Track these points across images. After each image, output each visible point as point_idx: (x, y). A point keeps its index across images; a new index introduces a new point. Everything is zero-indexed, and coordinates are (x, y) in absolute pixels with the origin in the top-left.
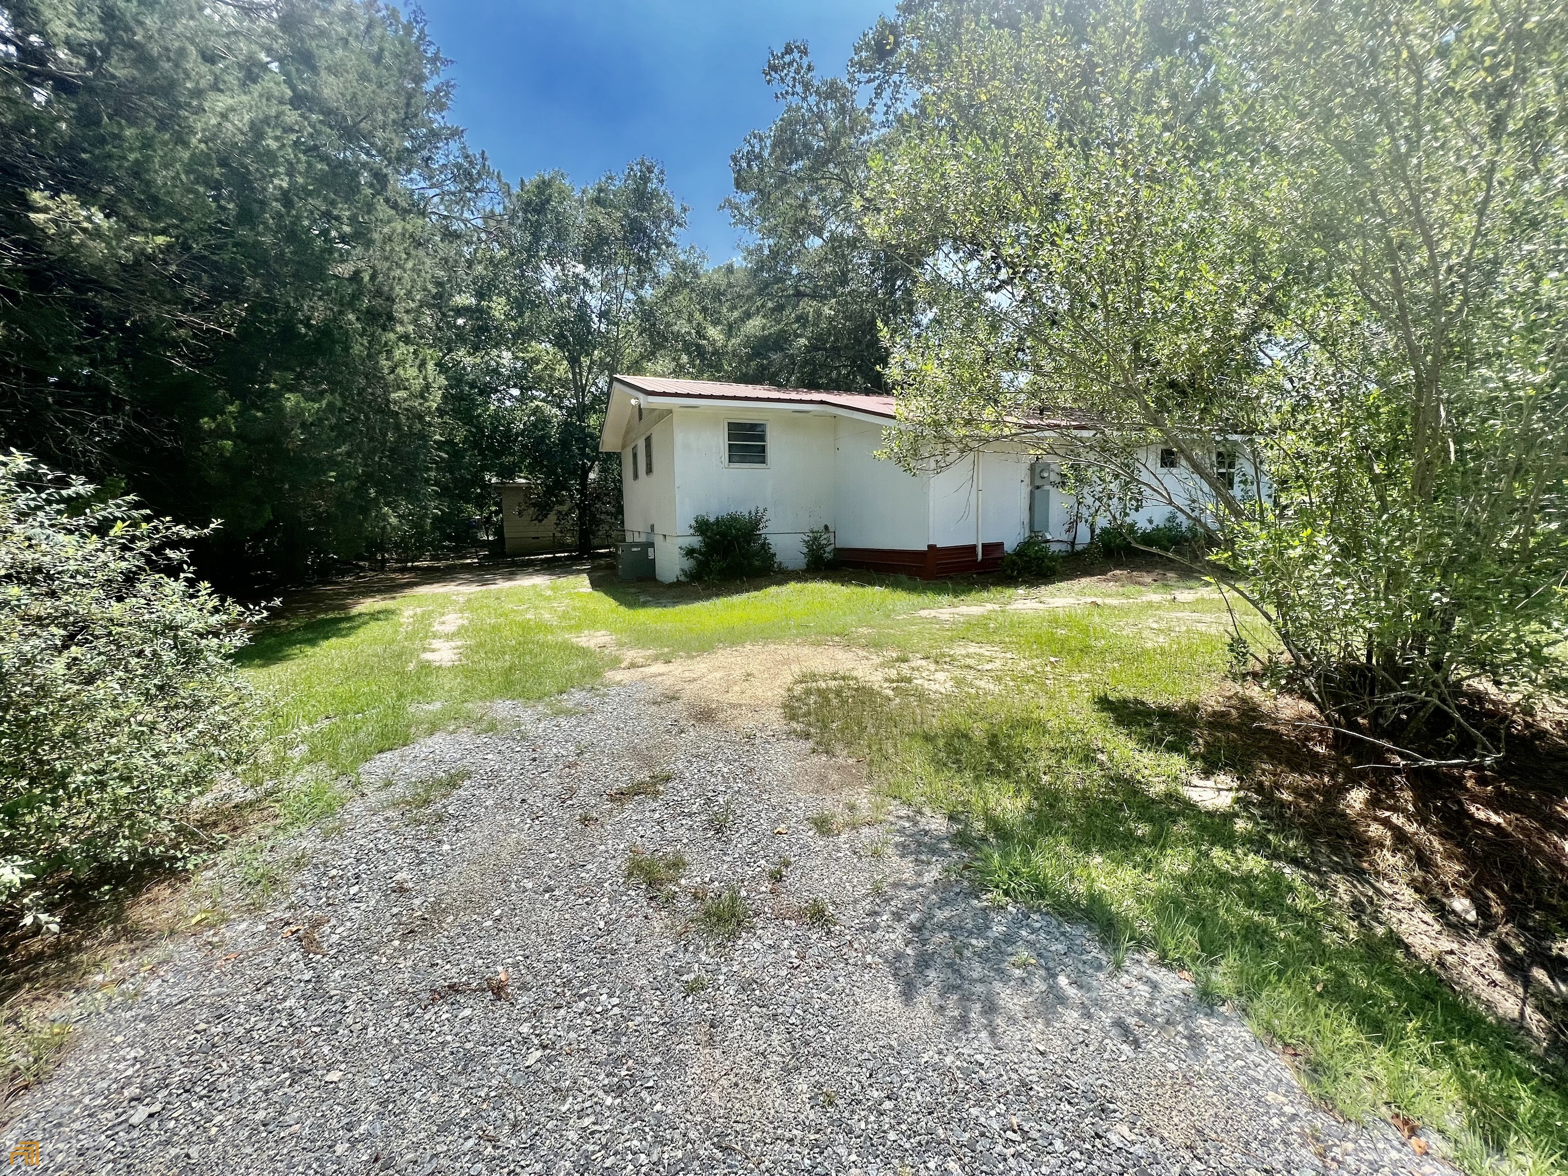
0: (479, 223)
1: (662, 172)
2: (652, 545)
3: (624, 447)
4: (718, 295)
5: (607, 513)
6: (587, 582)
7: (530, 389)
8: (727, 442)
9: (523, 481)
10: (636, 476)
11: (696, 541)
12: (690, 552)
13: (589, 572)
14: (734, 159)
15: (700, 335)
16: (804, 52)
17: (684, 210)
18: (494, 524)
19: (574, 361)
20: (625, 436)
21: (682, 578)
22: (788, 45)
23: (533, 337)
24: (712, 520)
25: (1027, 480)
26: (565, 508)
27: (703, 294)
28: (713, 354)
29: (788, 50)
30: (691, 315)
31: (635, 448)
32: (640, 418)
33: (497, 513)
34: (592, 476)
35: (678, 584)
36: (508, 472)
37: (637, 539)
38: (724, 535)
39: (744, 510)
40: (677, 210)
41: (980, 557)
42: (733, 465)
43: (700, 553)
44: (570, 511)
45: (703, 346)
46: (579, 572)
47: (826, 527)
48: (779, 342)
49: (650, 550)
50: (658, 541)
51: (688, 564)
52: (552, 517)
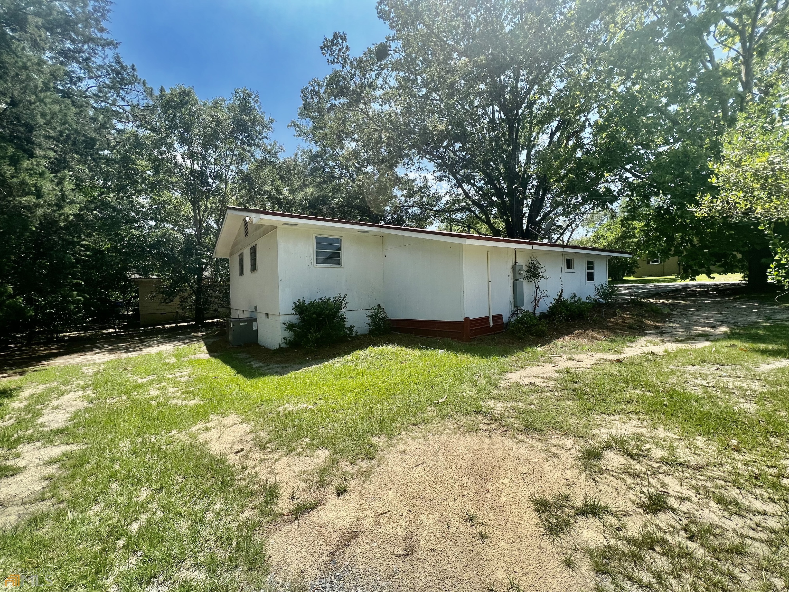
0: (128, 109)
1: (257, 97)
2: (256, 320)
3: (232, 254)
4: (289, 170)
5: (216, 297)
6: (204, 348)
7: (163, 221)
8: (315, 250)
9: (155, 277)
10: (241, 273)
11: (295, 319)
12: (290, 327)
13: (205, 339)
14: (303, 92)
15: (279, 192)
16: (344, 39)
17: (271, 121)
18: (133, 304)
19: (195, 203)
20: (233, 247)
21: (284, 346)
22: (335, 33)
23: (166, 187)
24: (307, 303)
25: (511, 275)
26: (186, 294)
27: (280, 168)
28: (287, 204)
29: (336, 36)
30: (273, 181)
31: (241, 255)
32: (246, 234)
33: (135, 297)
34: (206, 274)
35: (280, 350)
36: (144, 271)
37: (241, 316)
38: (319, 315)
39: (331, 295)
40: (266, 119)
41: (491, 324)
42: (319, 265)
43: (298, 326)
44: (190, 296)
45: (280, 199)
46: (197, 339)
47: (379, 306)
48: (324, 200)
49: (254, 324)
50: (261, 318)
51: (288, 334)
52: (177, 301)
